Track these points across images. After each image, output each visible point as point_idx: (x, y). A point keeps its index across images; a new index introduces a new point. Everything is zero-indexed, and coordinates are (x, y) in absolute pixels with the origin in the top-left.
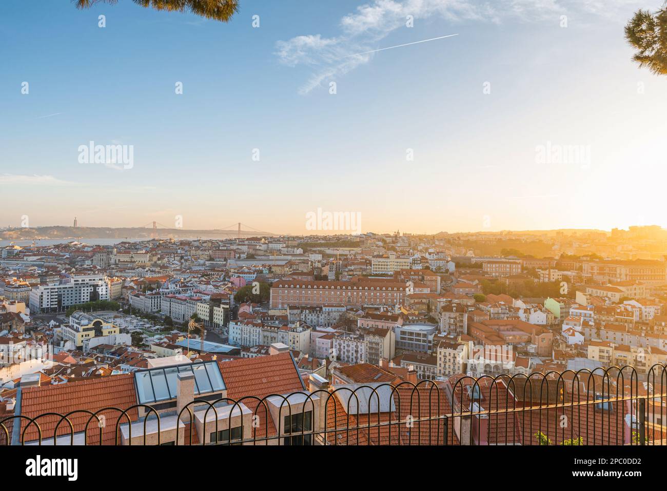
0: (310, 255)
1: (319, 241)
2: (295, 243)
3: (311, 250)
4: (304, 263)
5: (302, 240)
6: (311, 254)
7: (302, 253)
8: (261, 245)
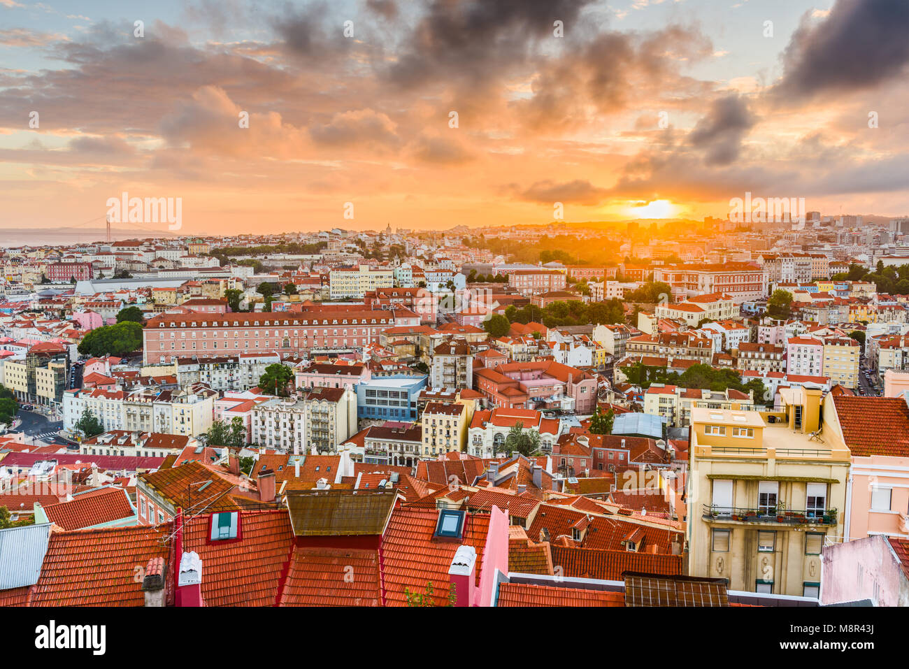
0: (232, 269)
1: (248, 246)
2: (207, 249)
3: (234, 261)
4: (210, 283)
5: (219, 244)
6: (234, 266)
7: (218, 266)
8: (143, 253)
